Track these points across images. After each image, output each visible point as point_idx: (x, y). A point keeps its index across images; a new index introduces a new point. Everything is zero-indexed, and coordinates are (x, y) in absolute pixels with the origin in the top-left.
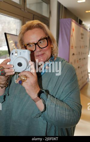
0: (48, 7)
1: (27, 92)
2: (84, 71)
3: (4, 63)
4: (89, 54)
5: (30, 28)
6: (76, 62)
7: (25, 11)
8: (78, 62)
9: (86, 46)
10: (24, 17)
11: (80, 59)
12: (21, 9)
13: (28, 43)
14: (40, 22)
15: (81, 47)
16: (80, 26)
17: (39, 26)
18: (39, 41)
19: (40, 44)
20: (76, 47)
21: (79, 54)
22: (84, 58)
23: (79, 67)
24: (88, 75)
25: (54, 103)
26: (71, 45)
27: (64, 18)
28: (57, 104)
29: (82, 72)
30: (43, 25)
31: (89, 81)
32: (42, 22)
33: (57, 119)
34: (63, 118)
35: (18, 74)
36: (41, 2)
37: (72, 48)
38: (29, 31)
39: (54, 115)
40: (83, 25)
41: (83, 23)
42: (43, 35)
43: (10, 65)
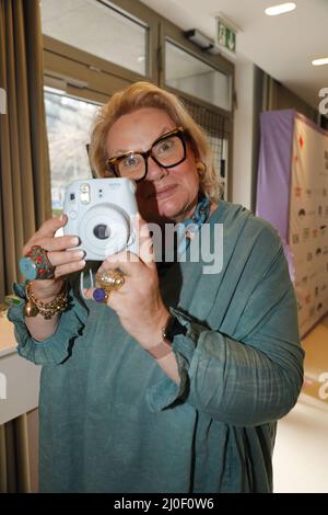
28: (228, 362)
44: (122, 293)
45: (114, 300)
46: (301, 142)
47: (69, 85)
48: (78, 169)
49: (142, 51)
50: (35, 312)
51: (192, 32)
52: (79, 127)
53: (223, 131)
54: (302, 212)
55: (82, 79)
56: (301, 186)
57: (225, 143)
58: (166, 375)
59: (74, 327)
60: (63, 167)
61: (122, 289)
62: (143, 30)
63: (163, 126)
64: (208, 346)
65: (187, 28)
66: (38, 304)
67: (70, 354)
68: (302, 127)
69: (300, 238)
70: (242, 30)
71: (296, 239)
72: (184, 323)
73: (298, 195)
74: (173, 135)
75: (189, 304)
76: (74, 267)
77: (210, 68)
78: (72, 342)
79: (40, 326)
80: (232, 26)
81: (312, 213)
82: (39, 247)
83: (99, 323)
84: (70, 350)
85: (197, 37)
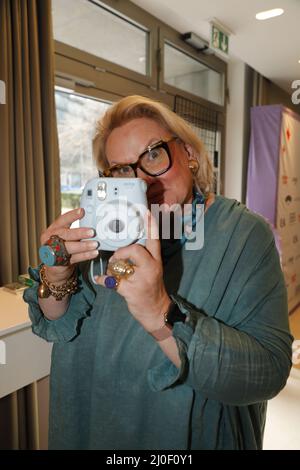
44: (131, 282)
45: (123, 288)
46: (288, 133)
47: (77, 84)
48: (85, 157)
49: (143, 52)
50: (48, 293)
51: (188, 35)
52: (85, 119)
53: (216, 124)
54: (289, 198)
55: (89, 80)
56: (288, 175)
57: (218, 135)
58: (167, 357)
59: (83, 308)
60: (71, 155)
61: (131, 278)
62: (144, 34)
64: (205, 331)
65: (183, 31)
66: (51, 287)
67: (79, 333)
68: (289, 120)
69: (287, 222)
70: (234, 34)
71: (283, 223)
72: (184, 311)
73: (285, 183)
75: (187, 292)
76: (88, 256)
77: (205, 67)
78: (80, 322)
79: (52, 307)
80: (224, 30)
81: (298, 200)
83: (106, 306)
84: (78, 329)
85: (193, 39)
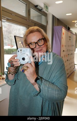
0: (46, 18)
1: (28, 78)
2: (71, 63)
3: (13, 58)
4: (75, 51)
5: (31, 32)
6: (66, 56)
7: (30, 21)
8: (67, 57)
9: (73, 45)
10: (28, 25)
11: (68, 54)
12: (26, 20)
13: (30, 42)
14: (38, 28)
15: (69, 46)
16: (69, 32)
17: (38, 31)
18: (38, 41)
19: (39, 43)
20: (65, 46)
21: (68, 51)
22: (72, 54)
23: (68, 60)
24: (75, 66)
25: (47, 86)
26: (62, 44)
27: (57, 26)
28: (49, 87)
29: (70, 64)
30: (40, 30)
31: (75, 70)
32: (40, 28)
33: (50, 97)
34: (54, 96)
35: (23, 65)
36: (41, 15)
37: (63, 47)
38: (31, 34)
39: (47, 95)
40: (71, 30)
41: (71, 29)
42: (41, 37)
43: (17, 59)
44: (27, 71)
45: (26, 72)
63: (40, 37)
64: (45, 83)
67: (15, 83)
68: (64, 30)
69: (63, 57)
74: (42, 39)
76: (18, 65)
81: (66, 51)
82: (11, 61)
84: (15, 82)
